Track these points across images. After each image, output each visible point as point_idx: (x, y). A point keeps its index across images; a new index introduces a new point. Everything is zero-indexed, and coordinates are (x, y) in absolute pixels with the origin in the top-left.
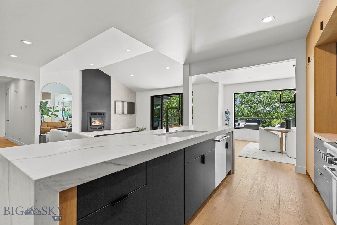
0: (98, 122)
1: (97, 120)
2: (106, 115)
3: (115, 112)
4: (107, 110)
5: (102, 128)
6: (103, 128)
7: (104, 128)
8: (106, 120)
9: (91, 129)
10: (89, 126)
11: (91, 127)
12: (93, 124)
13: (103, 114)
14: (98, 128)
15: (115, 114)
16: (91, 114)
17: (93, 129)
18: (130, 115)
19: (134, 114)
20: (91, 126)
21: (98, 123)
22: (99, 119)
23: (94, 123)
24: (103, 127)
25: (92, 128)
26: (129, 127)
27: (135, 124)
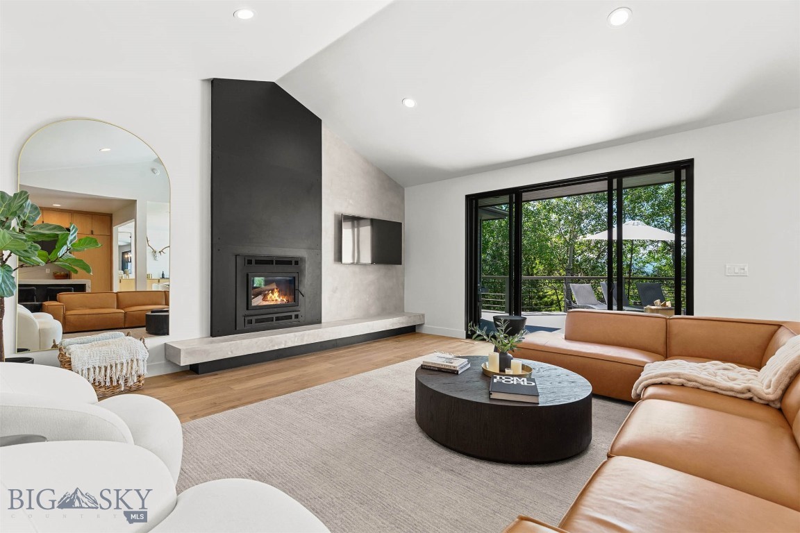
0: (276, 294)
1: (273, 286)
2: (307, 266)
3: (339, 258)
4: (309, 248)
5: (290, 317)
6: (297, 316)
7: (300, 319)
8: (306, 286)
9: (250, 322)
10: (241, 311)
11: (248, 312)
12: (257, 301)
13: (297, 263)
14: (278, 319)
15: (338, 266)
16: (250, 262)
17: (258, 321)
18: (387, 266)
19: (401, 264)
20: (247, 309)
21: (275, 298)
22: (278, 283)
23: (260, 297)
24: (293, 314)
25: (254, 318)
26: (384, 313)
27: (402, 299)
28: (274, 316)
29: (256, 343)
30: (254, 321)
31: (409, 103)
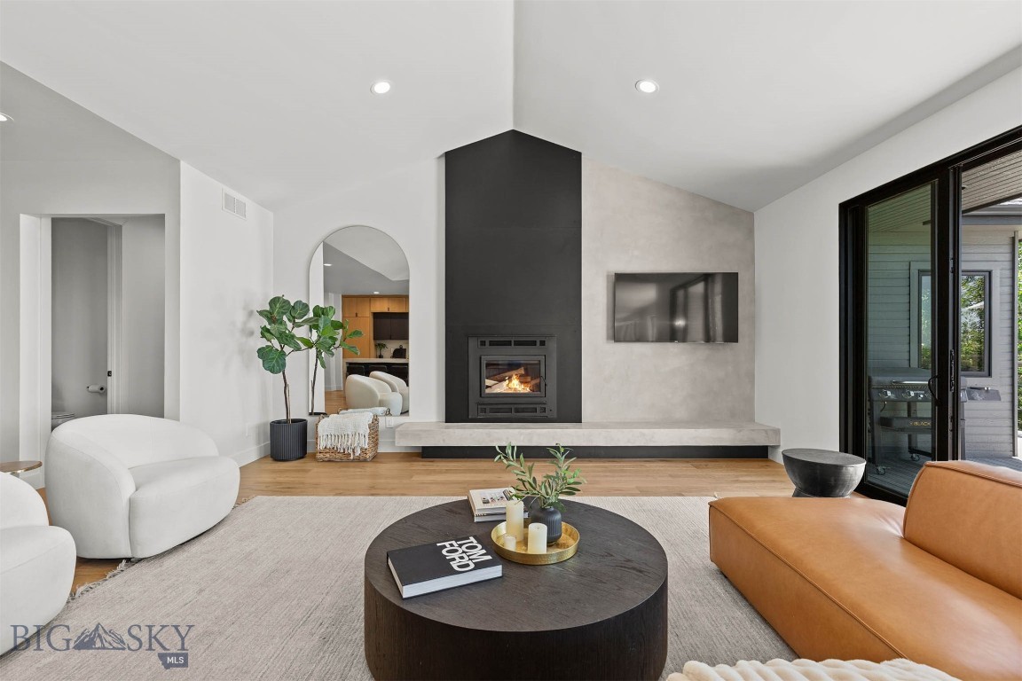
0: (515, 381)
5: (534, 410)
6: (543, 410)
7: (549, 413)
9: (484, 411)
10: (474, 398)
11: (481, 400)
13: (543, 343)
14: (517, 410)
15: (613, 346)
16: (483, 343)
18: (711, 346)
19: (737, 341)
20: (481, 397)
21: (514, 386)
24: (538, 407)
27: (749, 400)
28: (513, 407)
29: (471, 435)
30: (488, 411)
31: (648, 87)
